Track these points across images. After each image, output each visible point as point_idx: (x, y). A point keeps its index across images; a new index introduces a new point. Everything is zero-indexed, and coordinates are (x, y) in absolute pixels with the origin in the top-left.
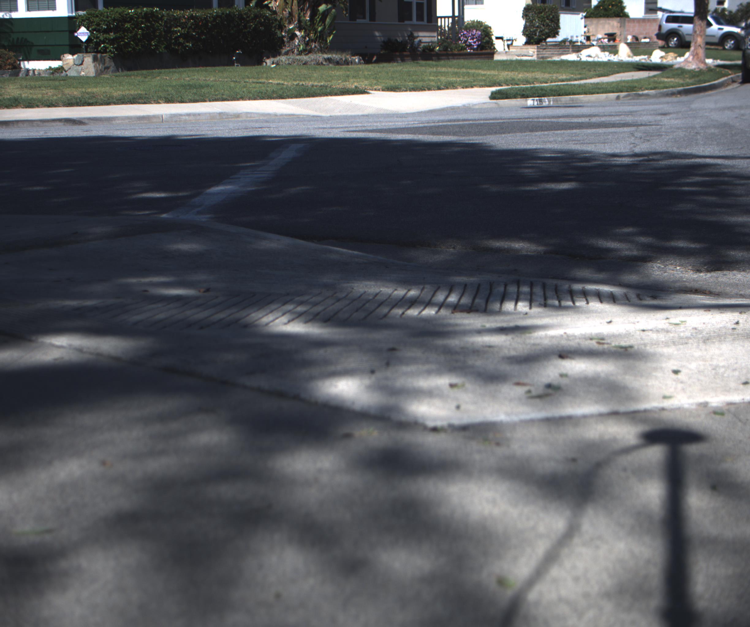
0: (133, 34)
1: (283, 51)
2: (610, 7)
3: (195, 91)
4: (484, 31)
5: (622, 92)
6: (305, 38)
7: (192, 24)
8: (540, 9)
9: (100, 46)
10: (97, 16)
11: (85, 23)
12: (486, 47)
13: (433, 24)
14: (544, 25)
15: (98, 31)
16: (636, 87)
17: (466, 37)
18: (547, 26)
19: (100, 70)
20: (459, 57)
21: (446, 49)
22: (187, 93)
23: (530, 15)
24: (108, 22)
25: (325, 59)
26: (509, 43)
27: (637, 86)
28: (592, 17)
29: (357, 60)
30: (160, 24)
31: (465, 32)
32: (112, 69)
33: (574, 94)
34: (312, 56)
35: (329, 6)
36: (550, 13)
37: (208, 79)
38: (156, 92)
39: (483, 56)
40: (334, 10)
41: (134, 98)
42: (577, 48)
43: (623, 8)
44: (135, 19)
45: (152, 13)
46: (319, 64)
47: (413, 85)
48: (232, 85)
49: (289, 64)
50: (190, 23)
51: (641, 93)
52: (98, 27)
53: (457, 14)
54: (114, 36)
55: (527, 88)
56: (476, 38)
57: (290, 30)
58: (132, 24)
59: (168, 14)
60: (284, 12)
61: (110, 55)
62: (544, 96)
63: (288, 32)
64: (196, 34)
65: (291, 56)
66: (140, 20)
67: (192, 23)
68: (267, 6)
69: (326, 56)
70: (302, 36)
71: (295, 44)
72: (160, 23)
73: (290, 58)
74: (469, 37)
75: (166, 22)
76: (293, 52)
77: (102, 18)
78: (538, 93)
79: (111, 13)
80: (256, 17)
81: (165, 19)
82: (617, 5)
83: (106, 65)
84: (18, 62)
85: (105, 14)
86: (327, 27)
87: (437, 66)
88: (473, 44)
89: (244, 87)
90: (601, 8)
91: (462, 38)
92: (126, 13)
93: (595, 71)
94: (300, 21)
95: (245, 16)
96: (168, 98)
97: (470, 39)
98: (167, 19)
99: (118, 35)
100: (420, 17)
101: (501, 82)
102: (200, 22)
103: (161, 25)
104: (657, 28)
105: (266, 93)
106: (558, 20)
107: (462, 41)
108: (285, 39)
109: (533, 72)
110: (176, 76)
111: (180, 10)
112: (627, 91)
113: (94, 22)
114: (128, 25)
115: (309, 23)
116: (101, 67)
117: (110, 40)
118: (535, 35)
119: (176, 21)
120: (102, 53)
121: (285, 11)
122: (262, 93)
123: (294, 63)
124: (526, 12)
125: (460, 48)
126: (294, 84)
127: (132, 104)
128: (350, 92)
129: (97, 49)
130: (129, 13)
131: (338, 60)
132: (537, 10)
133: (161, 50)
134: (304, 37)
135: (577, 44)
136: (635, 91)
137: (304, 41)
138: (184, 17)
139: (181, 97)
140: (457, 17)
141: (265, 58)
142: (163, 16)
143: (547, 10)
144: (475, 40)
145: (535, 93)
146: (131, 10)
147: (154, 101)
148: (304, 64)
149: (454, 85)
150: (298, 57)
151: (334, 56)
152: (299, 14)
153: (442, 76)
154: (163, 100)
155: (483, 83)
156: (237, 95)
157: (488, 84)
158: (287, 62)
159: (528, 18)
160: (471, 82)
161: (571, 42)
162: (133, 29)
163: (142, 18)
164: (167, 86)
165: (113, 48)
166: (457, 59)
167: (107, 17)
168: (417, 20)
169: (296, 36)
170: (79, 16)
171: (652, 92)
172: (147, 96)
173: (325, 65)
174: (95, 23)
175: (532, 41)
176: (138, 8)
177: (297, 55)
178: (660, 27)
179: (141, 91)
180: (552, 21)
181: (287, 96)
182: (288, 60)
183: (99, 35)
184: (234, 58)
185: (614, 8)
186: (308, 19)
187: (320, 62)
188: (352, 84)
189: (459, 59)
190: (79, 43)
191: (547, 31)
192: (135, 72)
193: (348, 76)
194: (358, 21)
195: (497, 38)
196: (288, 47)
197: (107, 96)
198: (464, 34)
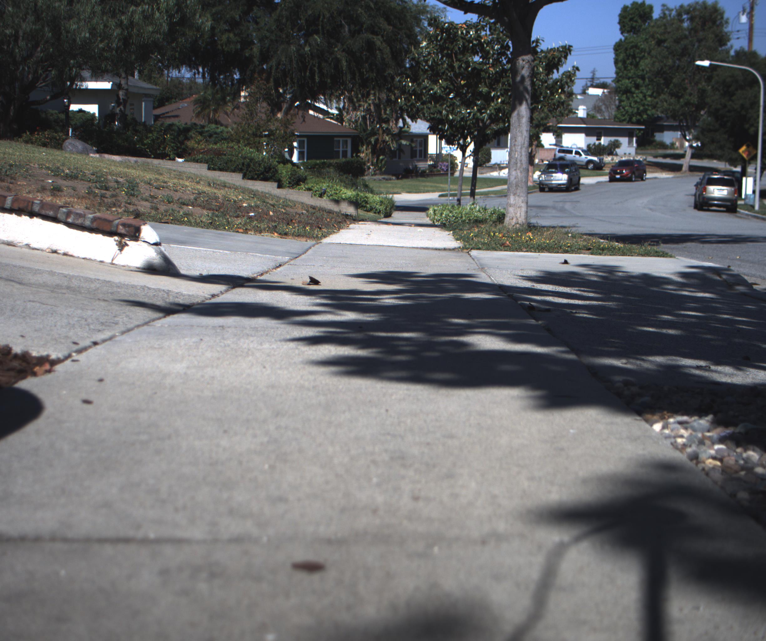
13: (426, 159)
14: (483, 157)
17: (441, 166)
18: (485, 158)
20: (437, 175)
21: (431, 171)
29: (394, 178)
31: (441, 163)
34: (377, 177)
35: (384, 157)
36: (486, 151)
39: (449, 174)
40: (385, 159)
42: (500, 168)
43: (540, 141)
53: (438, 153)
60: (366, 159)
63: (367, 166)
68: (359, 156)
70: (373, 169)
71: (370, 172)
73: (370, 177)
76: (370, 175)
77: (306, 163)
80: (357, 162)
86: (383, 165)
88: (444, 169)
91: (439, 166)
94: (372, 162)
95: (352, 162)
97: (443, 167)
100: (421, 156)
101: (447, 190)
106: (490, 154)
108: (366, 169)
115: (376, 163)
125: (438, 171)
135: (502, 165)
143: (484, 150)
144: (445, 167)
151: (386, 177)
152: (372, 160)
155: (438, 190)
157: (442, 190)
160: (434, 190)
161: (499, 165)
166: (436, 177)
168: (419, 158)
169: (371, 168)
177: (373, 176)
180: (487, 155)
186: (375, 161)
187: (381, 179)
188: (396, 190)
191: (485, 160)
194: (394, 159)
196: (368, 173)
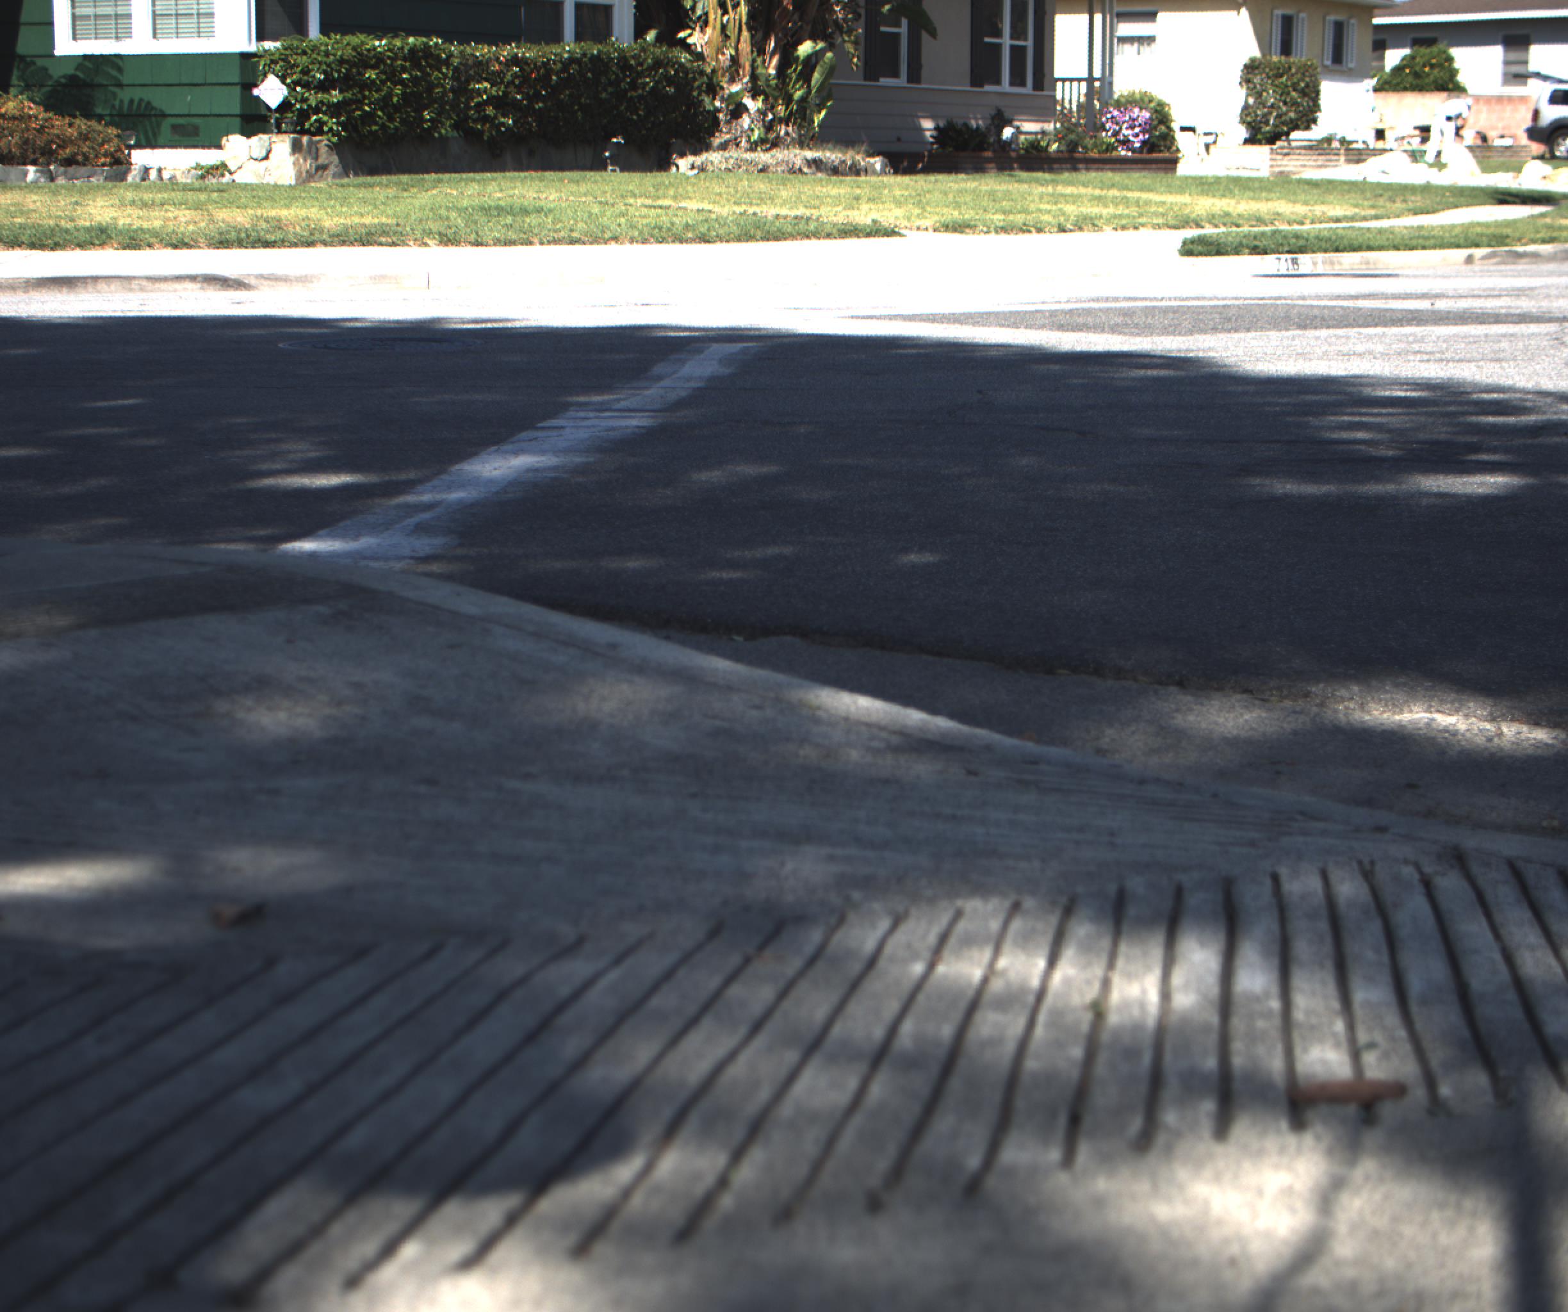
0: (383, 94)
1: (716, 141)
2: (1427, 69)
3: (509, 220)
4: (1156, 111)
5: (1477, 246)
6: (765, 115)
7: (515, 75)
8: (1279, 68)
9: (309, 118)
10: (304, 53)
11: (278, 68)
12: (1159, 146)
13: (1045, 93)
14: (1285, 103)
15: (306, 86)
16: (1507, 237)
17: (1117, 124)
18: (1293, 105)
19: (307, 172)
20: (1101, 166)
21: (1072, 147)
22: (491, 224)
23: (1257, 80)
24: (328, 65)
25: (806, 160)
26: (1210, 139)
27: (1510, 234)
28: (1386, 90)
29: (878, 167)
30: (443, 73)
31: (1116, 113)
32: (332, 169)
33: (1370, 248)
34: (779, 154)
35: (821, 45)
36: (1299, 76)
37: (544, 196)
38: (421, 221)
39: (1154, 166)
40: (829, 55)
41: (369, 234)
42: (1357, 156)
43: (1453, 73)
44: (389, 62)
45: (427, 47)
46: (795, 172)
47: (1004, 220)
48: (596, 209)
49: (728, 170)
50: (510, 74)
51: (1520, 249)
52: (306, 78)
53: (1097, 73)
54: (340, 98)
55: (1263, 234)
56: (1140, 125)
57: (731, 95)
58: (381, 73)
59: (461, 52)
60: (720, 57)
61: (329, 140)
62: (1302, 250)
63: (727, 100)
64: (523, 99)
65: (733, 153)
66: (399, 62)
67: (516, 73)
68: (683, 43)
69: (810, 154)
70: (759, 110)
71: (742, 127)
72: (444, 70)
73: (731, 157)
74: (1123, 123)
75: (456, 69)
76: (738, 145)
77: (314, 56)
78: (1289, 245)
79: (336, 46)
80: (658, 64)
81: (456, 62)
82: (1440, 65)
83: (321, 161)
84: (127, 152)
85: (323, 48)
86: (813, 91)
87: (1054, 182)
88: (1131, 138)
89: (623, 215)
90: (1407, 71)
91: (1107, 126)
92: (368, 47)
93: (1405, 201)
94: (754, 77)
95: (632, 62)
96: (446, 235)
97: (1127, 128)
98: (460, 63)
99: (348, 95)
100: (1018, 78)
101: (1201, 220)
102: (532, 72)
103: (445, 76)
104: (1530, 116)
105: (669, 230)
106: (1318, 93)
107: (1107, 131)
108: (721, 116)
109: (1268, 200)
110: (473, 189)
111: (490, 44)
112: (1489, 246)
113: (298, 66)
114: (371, 74)
115: (774, 82)
116: (308, 164)
117: (330, 106)
118: (1267, 123)
119: (480, 68)
120: (314, 134)
121: (723, 54)
122: (660, 228)
123: (740, 167)
124: (1248, 73)
125: (1104, 147)
126: (734, 213)
127: (364, 245)
128: (861, 231)
129: (303, 125)
130: (375, 49)
131: (836, 164)
132: (1271, 70)
133: (443, 131)
134: (762, 113)
135: (1354, 146)
136: (1506, 245)
137: (763, 120)
138: (497, 59)
139: (477, 233)
140: (1098, 79)
141: (674, 156)
142: (450, 56)
143: (1293, 70)
144: (1137, 130)
145: (1282, 245)
146: (380, 40)
147: (415, 240)
148: (761, 171)
149: (1096, 222)
150: (749, 156)
151: (828, 154)
152: (754, 61)
153: (1067, 202)
154: (434, 238)
155: (1160, 221)
156: (603, 232)
157: (1172, 222)
158: (723, 166)
159: (1251, 86)
160: (1134, 217)
161: (1343, 141)
162: (383, 82)
163: (405, 59)
164: (448, 209)
165: (337, 124)
166: (1098, 169)
167: (327, 54)
168: (1012, 84)
169: (747, 110)
170: (266, 51)
171: (1546, 249)
172: (400, 229)
173: (806, 174)
174: (300, 68)
175: (1259, 136)
176: (396, 36)
177: (747, 150)
178: (1536, 114)
179: (388, 217)
180: (1303, 93)
181: (717, 236)
182: (727, 160)
183: (306, 95)
184: (607, 154)
185: (1436, 71)
186: (772, 71)
187: (797, 166)
188: (865, 216)
189: (1102, 170)
190: (264, 111)
191: (1292, 115)
192: (384, 179)
193: (857, 198)
194: (884, 81)
195: (1183, 129)
196: (727, 133)
197: (308, 226)
198: (1113, 117)
